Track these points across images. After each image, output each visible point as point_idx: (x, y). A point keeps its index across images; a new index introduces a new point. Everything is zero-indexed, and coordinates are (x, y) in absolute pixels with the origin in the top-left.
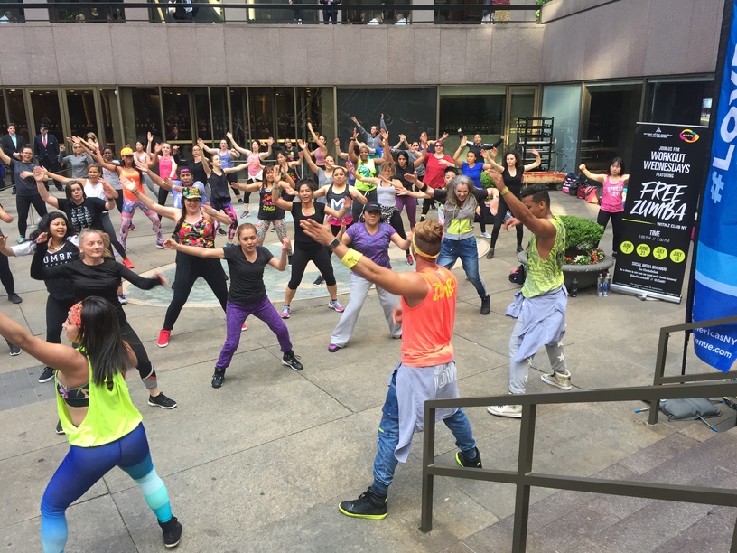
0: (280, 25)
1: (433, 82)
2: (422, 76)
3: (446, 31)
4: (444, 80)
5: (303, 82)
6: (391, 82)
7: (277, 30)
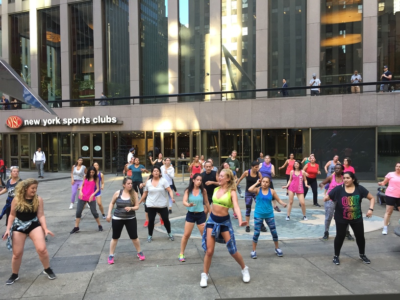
0: (281, 98)
1: (373, 124)
2: (366, 121)
3: (381, 96)
4: (380, 123)
5: (292, 126)
6: (344, 125)
7: (279, 100)
